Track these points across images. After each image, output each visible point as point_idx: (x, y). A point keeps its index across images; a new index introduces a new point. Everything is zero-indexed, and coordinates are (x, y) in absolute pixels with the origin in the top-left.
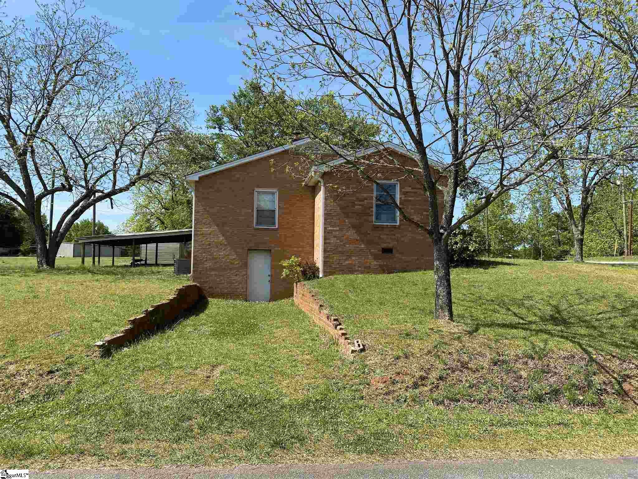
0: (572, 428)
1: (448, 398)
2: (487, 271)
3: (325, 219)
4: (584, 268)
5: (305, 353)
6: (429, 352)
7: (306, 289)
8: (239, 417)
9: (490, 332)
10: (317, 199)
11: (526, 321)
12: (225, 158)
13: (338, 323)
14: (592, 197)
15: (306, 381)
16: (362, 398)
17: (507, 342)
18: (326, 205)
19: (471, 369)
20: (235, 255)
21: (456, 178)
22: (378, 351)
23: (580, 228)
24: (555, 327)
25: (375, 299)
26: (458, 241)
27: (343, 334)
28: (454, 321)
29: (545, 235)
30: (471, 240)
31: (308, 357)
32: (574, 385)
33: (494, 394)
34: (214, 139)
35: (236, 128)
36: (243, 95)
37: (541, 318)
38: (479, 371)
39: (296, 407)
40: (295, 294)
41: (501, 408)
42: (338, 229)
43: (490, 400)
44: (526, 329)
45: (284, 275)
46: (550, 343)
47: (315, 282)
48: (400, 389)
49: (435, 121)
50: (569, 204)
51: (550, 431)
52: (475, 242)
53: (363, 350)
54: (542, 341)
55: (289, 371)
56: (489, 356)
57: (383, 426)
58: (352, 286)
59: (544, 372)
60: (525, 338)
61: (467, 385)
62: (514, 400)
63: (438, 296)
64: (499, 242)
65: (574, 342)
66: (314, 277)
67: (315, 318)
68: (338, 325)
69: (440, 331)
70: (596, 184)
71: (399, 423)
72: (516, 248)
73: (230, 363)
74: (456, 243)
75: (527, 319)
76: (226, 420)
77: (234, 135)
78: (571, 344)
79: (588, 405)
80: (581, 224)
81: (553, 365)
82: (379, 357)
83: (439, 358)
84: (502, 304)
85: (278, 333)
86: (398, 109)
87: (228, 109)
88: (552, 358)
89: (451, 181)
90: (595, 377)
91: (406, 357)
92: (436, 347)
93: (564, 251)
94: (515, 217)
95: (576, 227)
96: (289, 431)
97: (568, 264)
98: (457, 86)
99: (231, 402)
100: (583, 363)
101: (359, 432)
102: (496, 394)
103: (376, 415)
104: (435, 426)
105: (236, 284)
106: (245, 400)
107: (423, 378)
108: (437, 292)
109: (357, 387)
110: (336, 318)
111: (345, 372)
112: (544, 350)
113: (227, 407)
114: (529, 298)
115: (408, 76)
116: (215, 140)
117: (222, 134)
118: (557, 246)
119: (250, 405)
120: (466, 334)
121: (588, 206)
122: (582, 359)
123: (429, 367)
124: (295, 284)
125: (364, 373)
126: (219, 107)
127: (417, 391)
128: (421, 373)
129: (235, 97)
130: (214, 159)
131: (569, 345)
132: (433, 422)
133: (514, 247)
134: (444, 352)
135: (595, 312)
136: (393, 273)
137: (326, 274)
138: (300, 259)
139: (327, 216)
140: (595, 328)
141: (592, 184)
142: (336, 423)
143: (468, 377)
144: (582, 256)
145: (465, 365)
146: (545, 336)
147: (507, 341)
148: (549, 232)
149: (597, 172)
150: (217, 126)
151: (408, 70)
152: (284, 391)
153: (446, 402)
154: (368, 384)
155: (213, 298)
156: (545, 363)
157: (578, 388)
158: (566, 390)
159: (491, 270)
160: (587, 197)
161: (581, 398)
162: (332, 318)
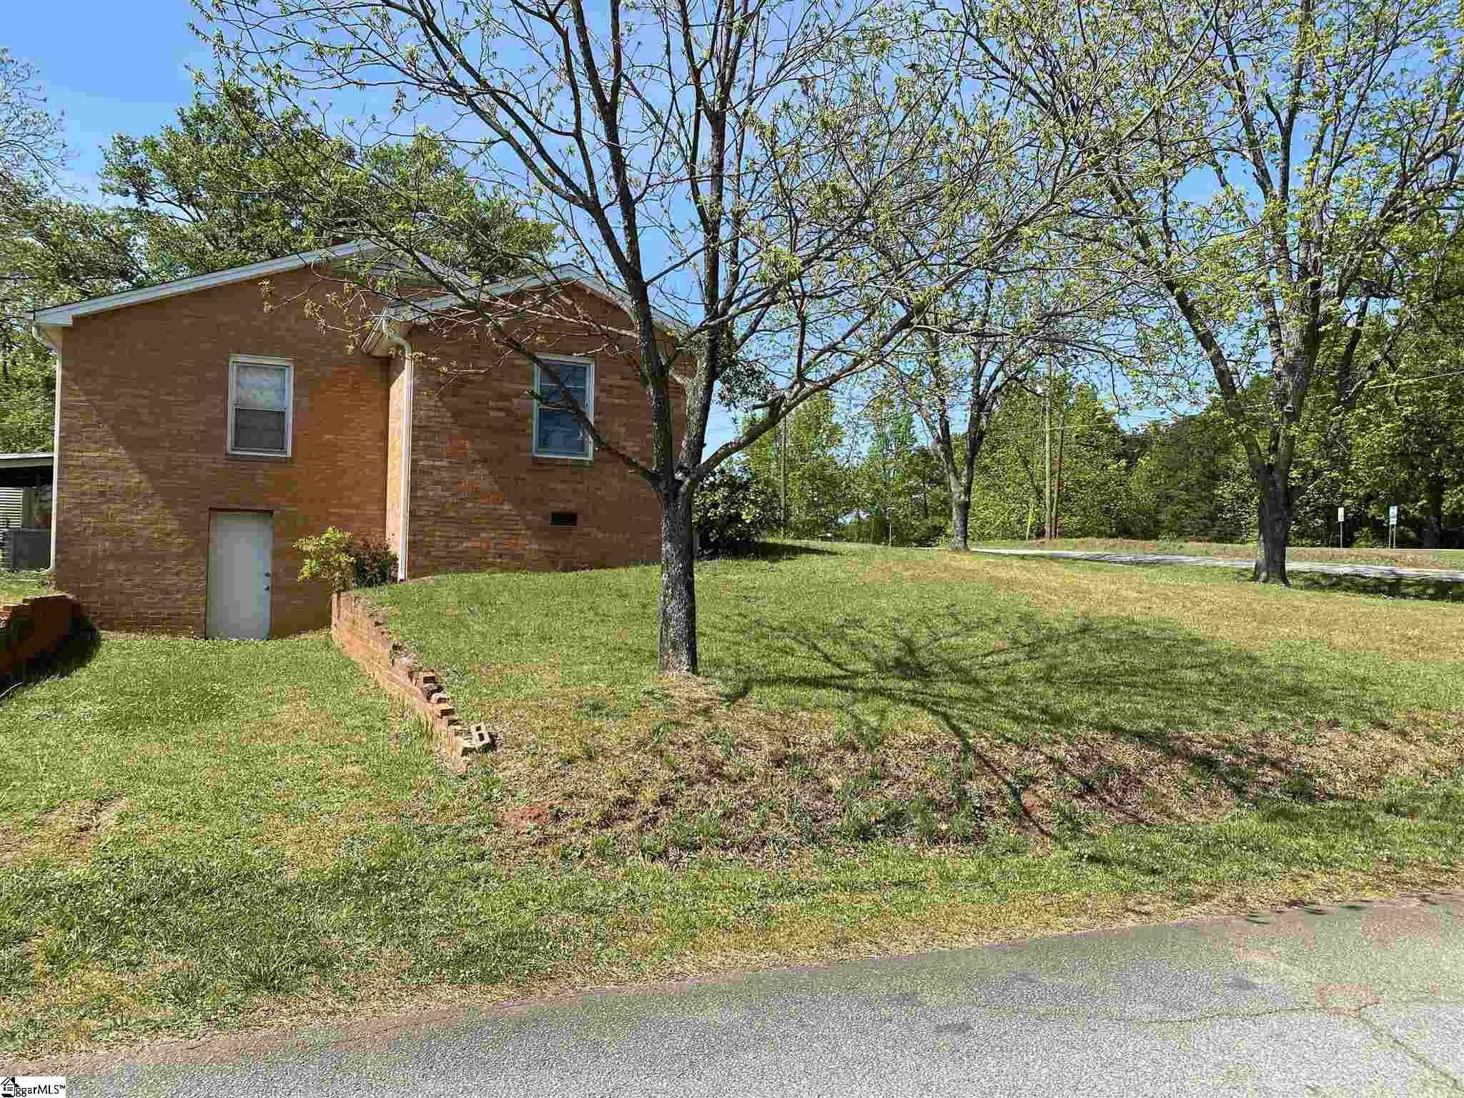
0: (923, 889)
1: (676, 843)
2: (775, 565)
3: (415, 440)
4: (965, 562)
5: (349, 760)
6: (642, 743)
7: (360, 607)
8: (163, 924)
9: (773, 697)
10: (394, 389)
11: (847, 670)
12: (154, 273)
13: (436, 688)
14: (988, 416)
15: (345, 827)
16: (482, 857)
17: (805, 715)
18: (416, 405)
19: (728, 777)
20: (177, 522)
21: (712, 358)
22: (525, 747)
23: (964, 481)
24: (902, 683)
25: (529, 629)
26: (719, 501)
27: (445, 713)
28: (698, 675)
29: (899, 494)
30: (745, 498)
31: (356, 769)
32: (930, 801)
33: (775, 829)
34: (122, 222)
35: (187, 198)
36: (204, 115)
37: (877, 664)
38: (745, 780)
39: (317, 888)
40: (334, 620)
41: (786, 859)
42: (445, 463)
43: (764, 843)
44: (845, 689)
45: (306, 574)
46: (891, 715)
47: (384, 592)
48: (572, 830)
49: (671, 226)
50: (946, 429)
51: (878, 898)
52: (754, 502)
53: (492, 746)
54: (875, 712)
55: (304, 805)
56: (767, 748)
57: (526, 915)
58: (478, 598)
59: (874, 777)
60: (841, 708)
61: (719, 812)
62: (813, 839)
63: (666, 620)
64: (808, 506)
65: (935, 713)
66: (384, 578)
67: (380, 675)
68: (433, 692)
69: (667, 696)
70: (998, 390)
71: (564, 907)
72: (840, 520)
73: (146, 791)
74: (715, 505)
75: (848, 667)
76: (126, 933)
77: (182, 217)
78: (930, 717)
79: (956, 842)
80: (965, 472)
81: (893, 762)
82: (528, 760)
83: (662, 756)
84: (803, 636)
85: (284, 714)
86: (585, 187)
87: (166, 150)
88: (891, 746)
89: (702, 364)
90: (971, 783)
91: (590, 758)
92: (656, 731)
93: (935, 528)
94: (839, 453)
95: (958, 477)
96: (295, 947)
97: (939, 553)
98: (720, 148)
99: (145, 889)
100: (951, 755)
101: (468, 936)
102: (777, 830)
103: (512, 893)
104: (643, 909)
105: (179, 596)
106: (183, 882)
107: (624, 803)
108: (665, 611)
109: (471, 831)
110: (431, 674)
111: (443, 799)
112: (877, 731)
113: (131, 901)
114: (858, 623)
115: (608, 112)
116: (128, 226)
117: (148, 212)
118: (921, 517)
119: (194, 894)
120: (722, 703)
121: (982, 434)
122: (950, 747)
123: (639, 777)
124: (335, 596)
125: (489, 798)
126: (140, 141)
127: (608, 833)
128: (620, 792)
129: (184, 121)
130: (124, 275)
131: (925, 720)
132: (641, 899)
133: (837, 517)
134: (672, 743)
135: (980, 652)
136: (575, 569)
137: (415, 570)
138: (348, 534)
139: (419, 431)
140: (976, 682)
141: (991, 391)
142: (416, 920)
143: (720, 796)
144: (966, 538)
145: (715, 771)
146: (882, 702)
147: (805, 713)
148: (909, 488)
149: (1001, 366)
150: (132, 190)
151: (608, 99)
152: (288, 853)
153: (673, 853)
154: (497, 825)
155: (112, 630)
156: (879, 757)
157: (939, 807)
158: (916, 812)
159: (784, 565)
160: (978, 419)
161: (944, 827)
162: (422, 675)
